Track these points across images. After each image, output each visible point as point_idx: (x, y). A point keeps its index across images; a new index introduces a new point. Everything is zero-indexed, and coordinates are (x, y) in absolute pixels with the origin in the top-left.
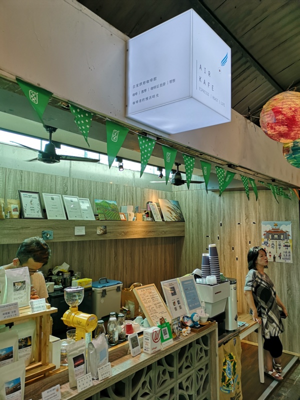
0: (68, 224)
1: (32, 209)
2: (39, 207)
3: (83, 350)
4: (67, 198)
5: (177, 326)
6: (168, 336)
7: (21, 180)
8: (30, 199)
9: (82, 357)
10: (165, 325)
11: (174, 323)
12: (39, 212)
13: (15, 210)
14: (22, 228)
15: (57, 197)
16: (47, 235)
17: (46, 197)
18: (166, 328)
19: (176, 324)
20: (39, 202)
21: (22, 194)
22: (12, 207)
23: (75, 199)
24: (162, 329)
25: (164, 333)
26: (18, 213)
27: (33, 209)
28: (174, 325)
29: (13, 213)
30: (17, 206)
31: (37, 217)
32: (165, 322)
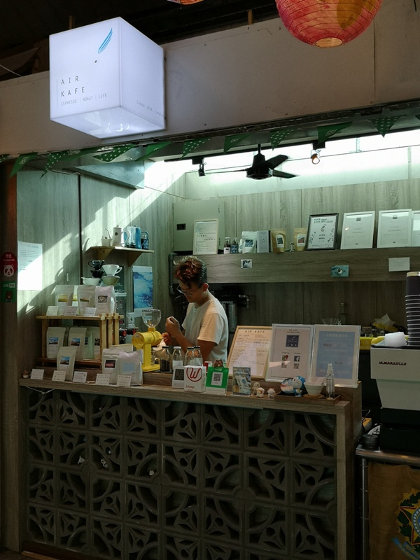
0: (376, 255)
1: (321, 237)
2: (333, 234)
3: (116, 358)
4: (386, 215)
5: (244, 378)
6: (220, 383)
7: (322, 200)
8: (322, 225)
9: (113, 362)
10: (221, 370)
11: (238, 372)
12: (331, 240)
13: (301, 240)
14: (304, 263)
15: (368, 216)
16: (339, 271)
17: (349, 218)
18: (222, 374)
19: (242, 375)
20: (334, 228)
21: (313, 219)
22: (299, 237)
23: (401, 214)
24: (214, 373)
25: (215, 378)
26: (304, 244)
27: (323, 237)
28: (237, 374)
29: (298, 245)
30: (305, 236)
31: (326, 247)
32: (222, 366)
